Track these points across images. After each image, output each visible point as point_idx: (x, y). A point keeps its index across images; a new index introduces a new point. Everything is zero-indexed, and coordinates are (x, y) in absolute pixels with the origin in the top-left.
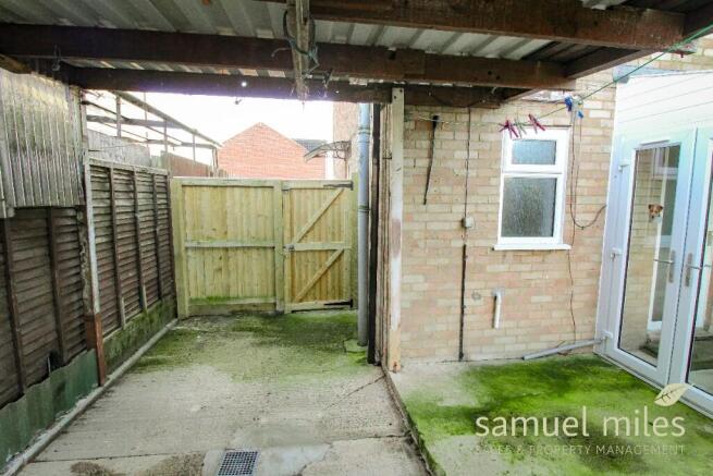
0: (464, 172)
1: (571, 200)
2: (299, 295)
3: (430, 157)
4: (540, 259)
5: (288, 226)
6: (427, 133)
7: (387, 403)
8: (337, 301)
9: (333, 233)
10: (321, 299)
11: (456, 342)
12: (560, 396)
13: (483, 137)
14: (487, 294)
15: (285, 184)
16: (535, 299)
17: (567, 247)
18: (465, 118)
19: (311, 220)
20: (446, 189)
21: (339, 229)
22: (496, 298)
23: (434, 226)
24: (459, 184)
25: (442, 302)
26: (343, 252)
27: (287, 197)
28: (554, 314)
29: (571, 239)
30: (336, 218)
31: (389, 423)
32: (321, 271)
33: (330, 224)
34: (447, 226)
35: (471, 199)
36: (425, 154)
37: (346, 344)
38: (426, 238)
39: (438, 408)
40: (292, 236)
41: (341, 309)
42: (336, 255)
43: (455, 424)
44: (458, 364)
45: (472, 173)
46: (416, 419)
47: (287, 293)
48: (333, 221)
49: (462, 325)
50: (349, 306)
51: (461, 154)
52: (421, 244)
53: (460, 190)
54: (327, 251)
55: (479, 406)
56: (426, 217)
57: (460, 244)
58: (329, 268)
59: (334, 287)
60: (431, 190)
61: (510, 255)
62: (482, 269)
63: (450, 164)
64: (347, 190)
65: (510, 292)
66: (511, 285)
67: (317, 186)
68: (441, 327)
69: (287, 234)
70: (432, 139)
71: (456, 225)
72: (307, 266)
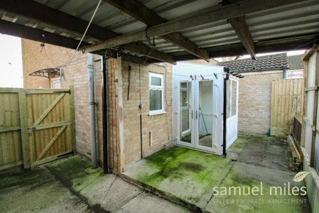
0: (139, 88)
1: (165, 97)
2: (40, 156)
3: (129, 81)
4: (159, 117)
5: (31, 116)
6: (127, 72)
7: (127, 184)
8: (64, 153)
9: (60, 118)
10: (54, 154)
11: (140, 152)
12: (176, 159)
13: (144, 75)
14: (148, 132)
15: (27, 91)
16: (159, 131)
17: (166, 112)
18: (138, 68)
19: (46, 112)
20: (134, 94)
21: (64, 115)
22: (150, 133)
23: (131, 109)
24: (138, 92)
25: (135, 138)
26: (67, 126)
27: (29, 98)
28: (164, 135)
29: (166, 110)
30: (62, 109)
31: (134, 191)
32: (54, 139)
33: (58, 112)
34: (135, 108)
35: (142, 98)
36: (127, 80)
37: (86, 170)
38: (129, 114)
39: (149, 176)
40: (34, 121)
41: (68, 157)
42: (62, 129)
43: (159, 179)
44: (142, 161)
45: (142, 88)
46: (146, 183)
47: (32, 156)
48: (60, 111)
49: (141, 145)
50: (72, 155)
51: (138, 81)
52: (127, 116)
53: (138, 94)
54: (57, 127)
55: (160, 170)
56: (128, 105)
57: (139, 115)
58: (59, 136)
59: (62, 146)
60: (130, 94)
61: (153, 117)
62: (146, 123)
63: (135, 84)
64: (67, 94)
65: (154, 130)
66: (153, 128)
67: (49, 92)
68: (135, 148)
69: (30, 120)
70: (129, 75)
71: (138, 108)
72: (44, 138)
